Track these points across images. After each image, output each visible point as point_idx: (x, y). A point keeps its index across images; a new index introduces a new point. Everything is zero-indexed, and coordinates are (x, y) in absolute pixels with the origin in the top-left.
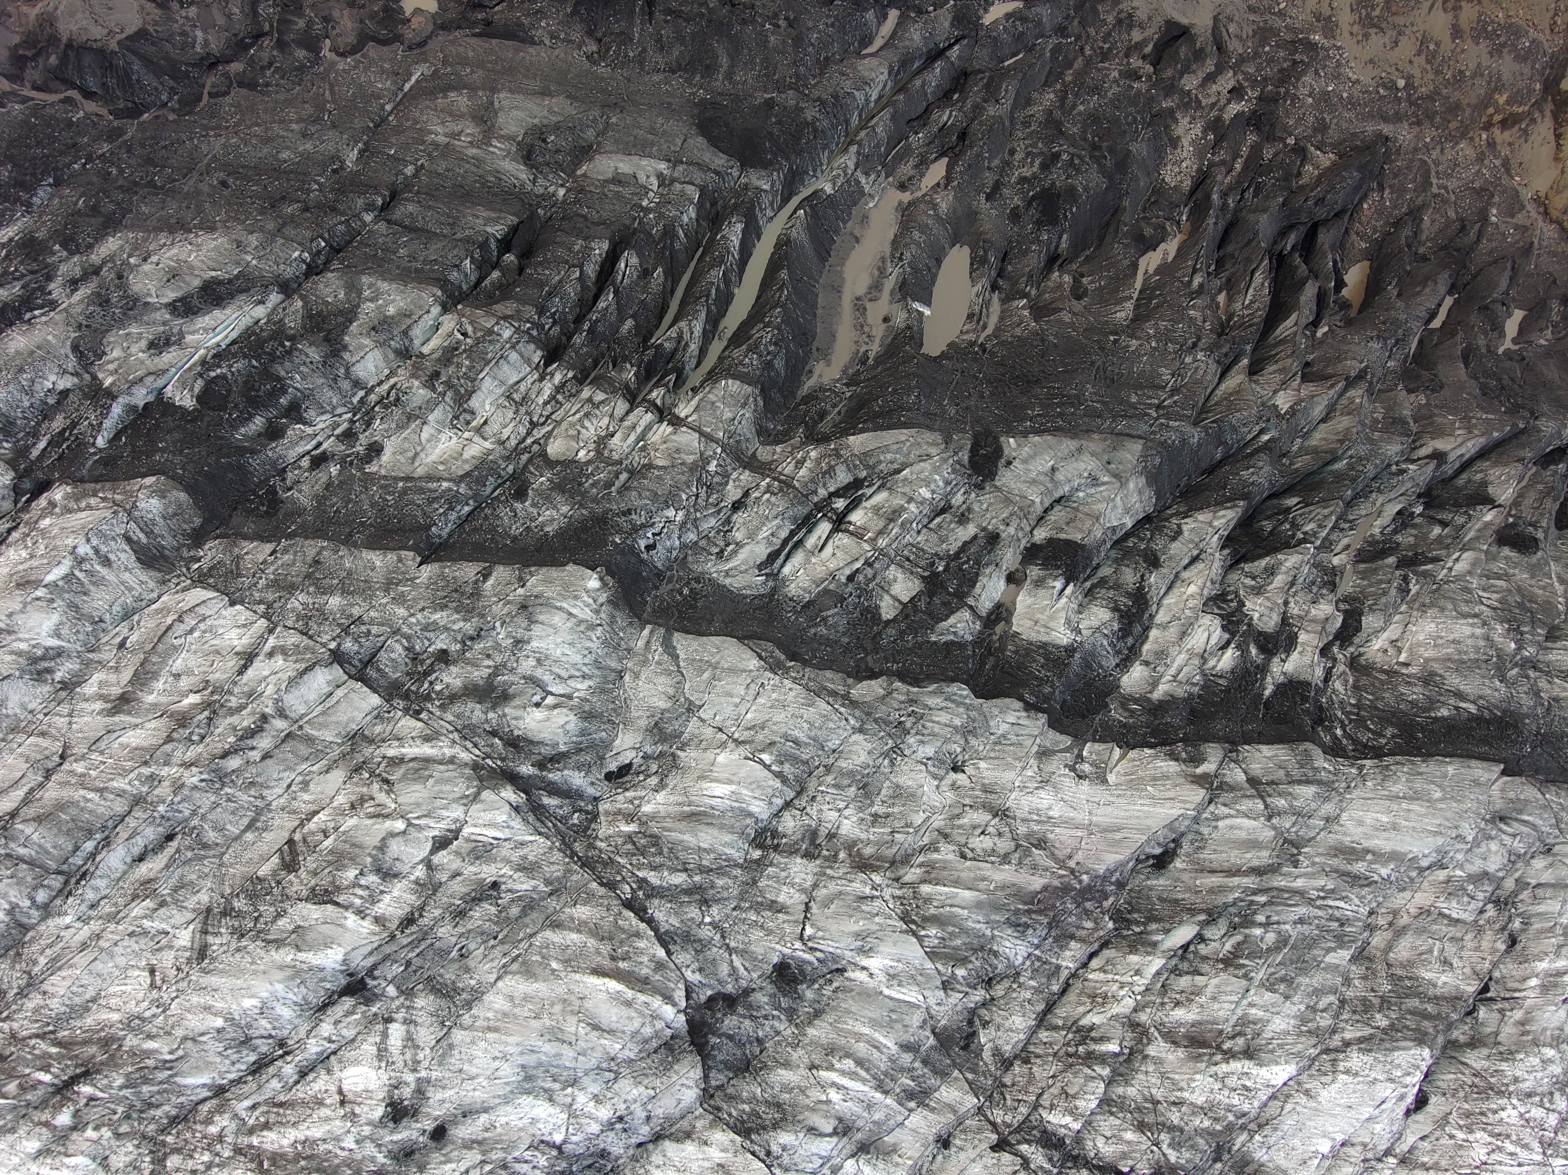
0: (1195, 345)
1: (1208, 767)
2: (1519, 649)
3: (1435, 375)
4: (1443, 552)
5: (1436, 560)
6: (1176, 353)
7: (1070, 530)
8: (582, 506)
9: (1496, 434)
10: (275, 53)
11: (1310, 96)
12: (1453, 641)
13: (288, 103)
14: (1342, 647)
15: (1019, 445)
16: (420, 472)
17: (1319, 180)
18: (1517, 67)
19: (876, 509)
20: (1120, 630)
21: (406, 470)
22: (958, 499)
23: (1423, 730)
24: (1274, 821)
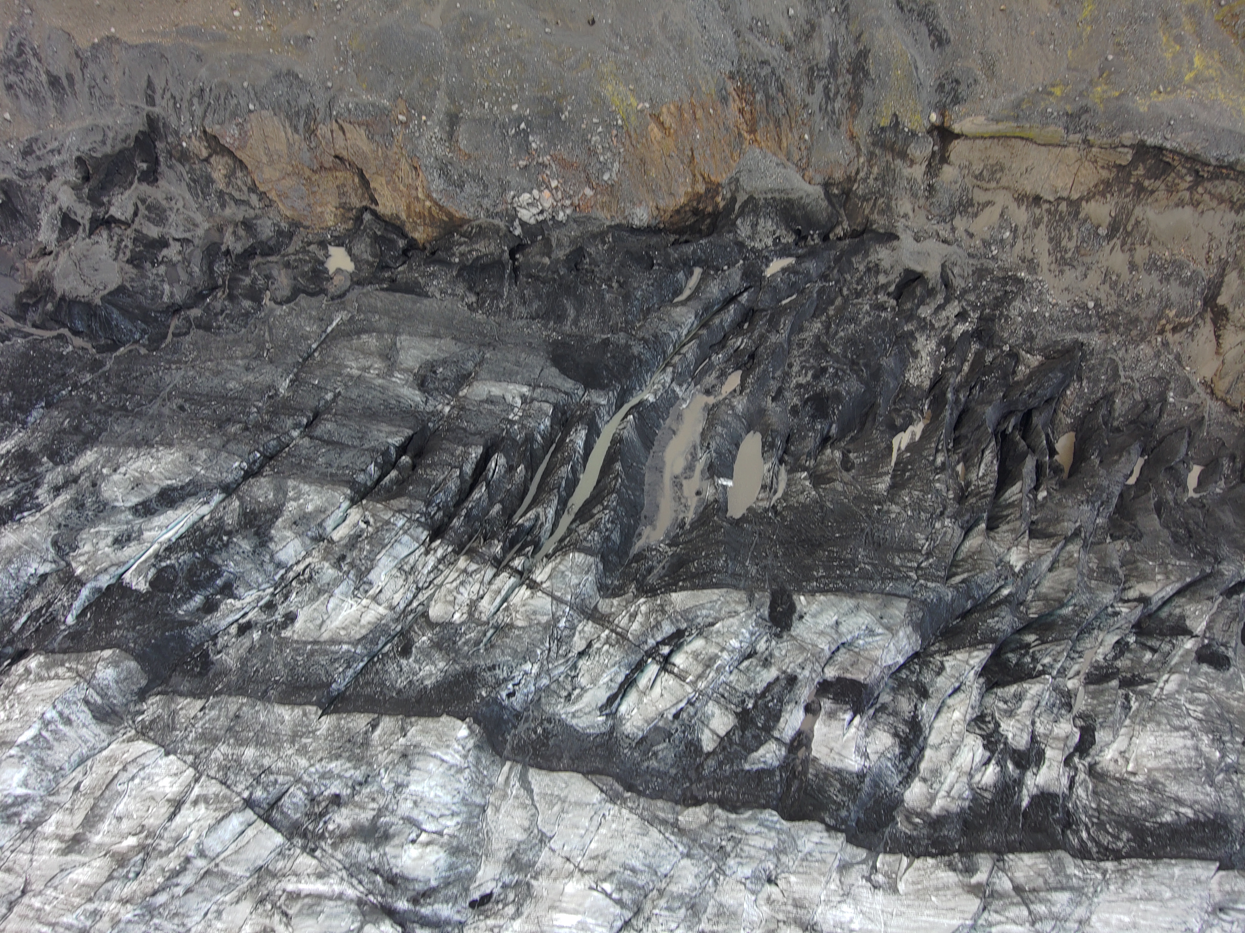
0: (942, 513)
1: (980, 877)
2: (1223, 756)
3: (1135, 525)
4: (1155, 675)
5: (1150, 681)
6: (927, 520)
7: (854, 671)
8: (455, 661)
9: (1188, 579)
10: (226, 303)
11: (1019, 316)
12: (1170, 753)
13: (236, 342)
14: (1081, 758)
15: (808, 602)
16: (326, 636)
17: (1030, 377)
18: (1182, 290)
19: (695, 655)
20: (901, 753)
21: (314, 635)
22: (761, 646)
23: (1152, 834)
24: (1037, 925)
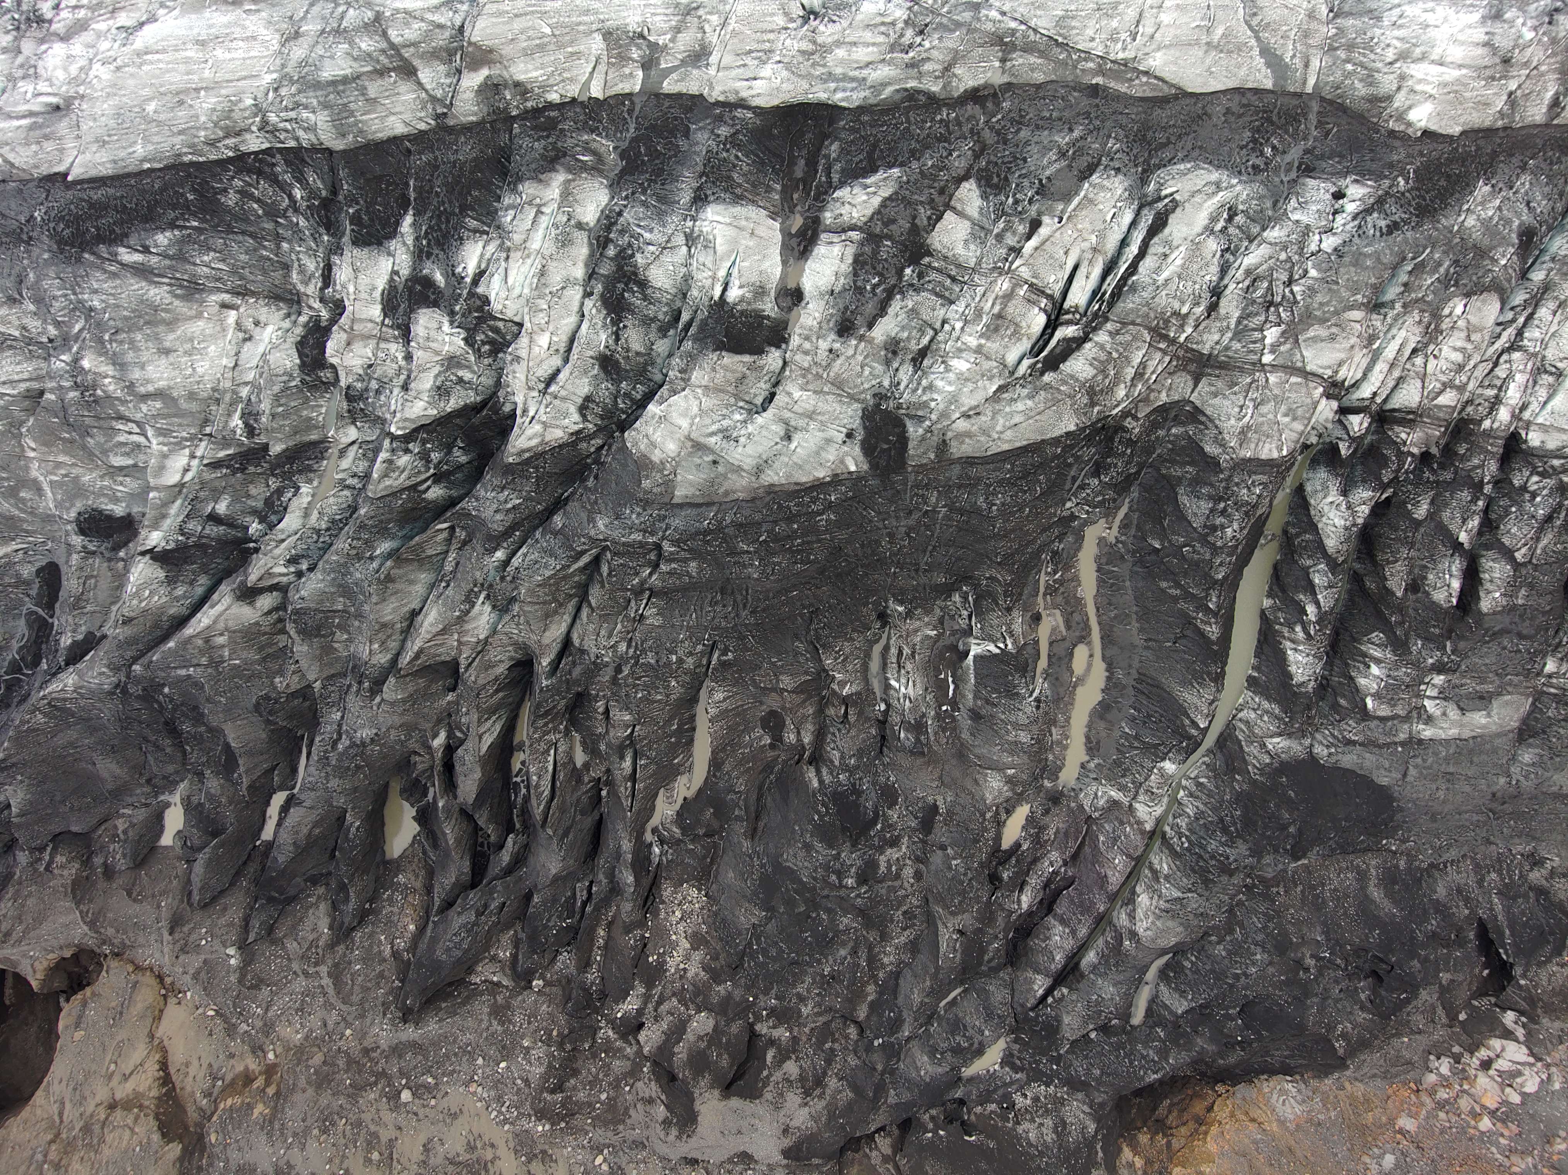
0: (618, 668)
1: (472, 80)
2: (76, 360)
3: (268, 722)
4: (209, 475)
5: (215, 465)
6: (642, 652)
7: (739, 367)
9: (171, 644)
11: (528, 1048)
12: (167, 352)
14: (317, 320)
15: (842, 462)
17: (488, 941)
18: (249, 1157)
19: (1017, 335)
20: (633, 256)
22: (905, 373)
23: (187, 206)
24: (370, 14)
